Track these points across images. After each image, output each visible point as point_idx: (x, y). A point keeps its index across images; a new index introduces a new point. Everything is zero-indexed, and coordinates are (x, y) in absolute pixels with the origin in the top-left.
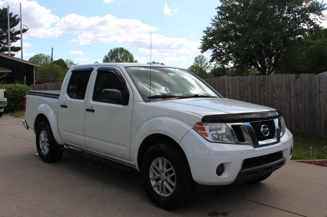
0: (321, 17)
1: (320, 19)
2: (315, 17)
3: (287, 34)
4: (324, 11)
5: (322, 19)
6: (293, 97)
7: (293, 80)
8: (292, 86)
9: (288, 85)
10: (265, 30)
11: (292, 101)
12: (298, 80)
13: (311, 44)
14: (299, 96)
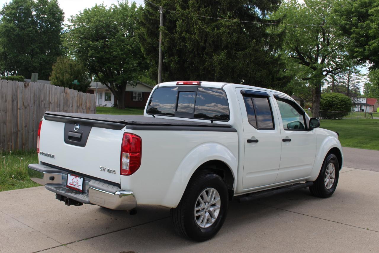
6: (20, 109)
7: (21, 88)
8: (20, 96)
9: (15, 95)
11: (19, 113)
12: (27, 89)
14: (28, 108)
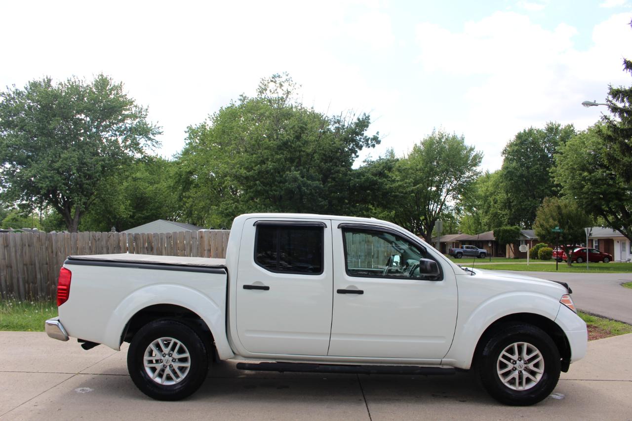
0: (154, 143)
1: (153, 145)
2: (145, 142)
3: (108, 161)
4: (159, 135)
5: (155, 146)
10: (78, 152)
13: (140, 179)
